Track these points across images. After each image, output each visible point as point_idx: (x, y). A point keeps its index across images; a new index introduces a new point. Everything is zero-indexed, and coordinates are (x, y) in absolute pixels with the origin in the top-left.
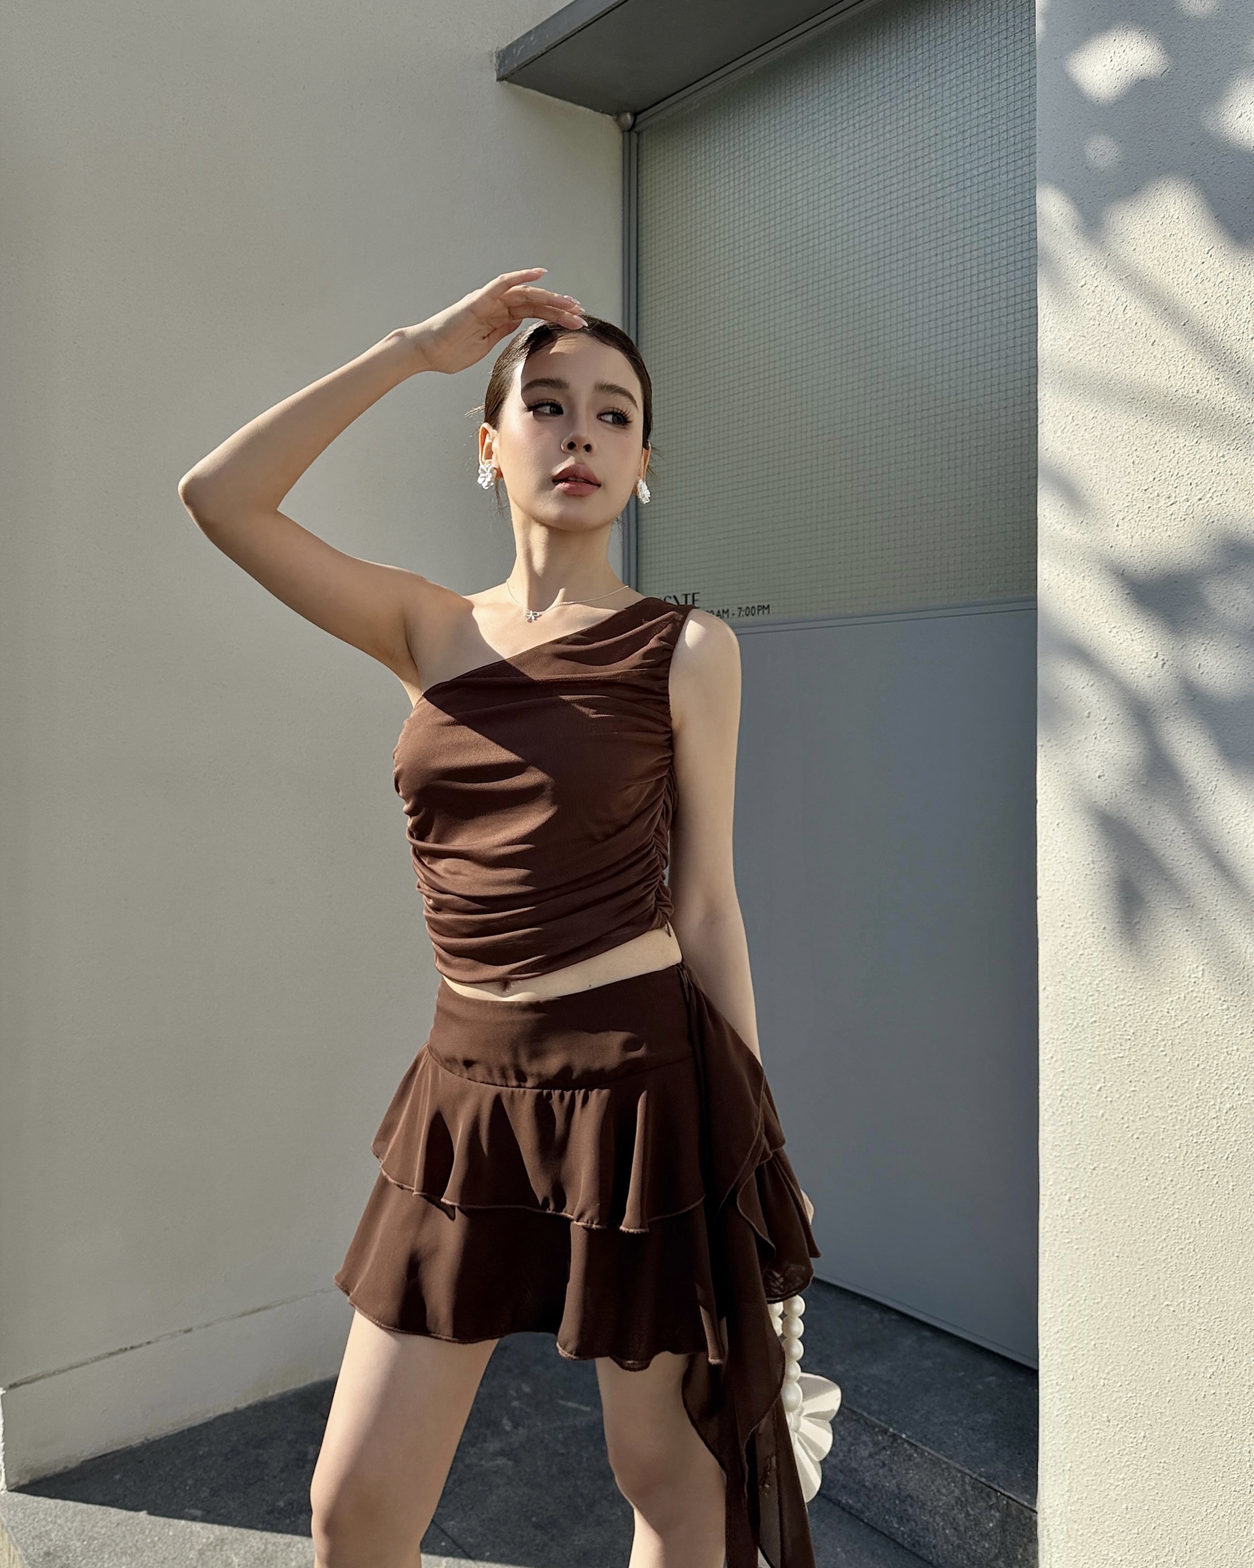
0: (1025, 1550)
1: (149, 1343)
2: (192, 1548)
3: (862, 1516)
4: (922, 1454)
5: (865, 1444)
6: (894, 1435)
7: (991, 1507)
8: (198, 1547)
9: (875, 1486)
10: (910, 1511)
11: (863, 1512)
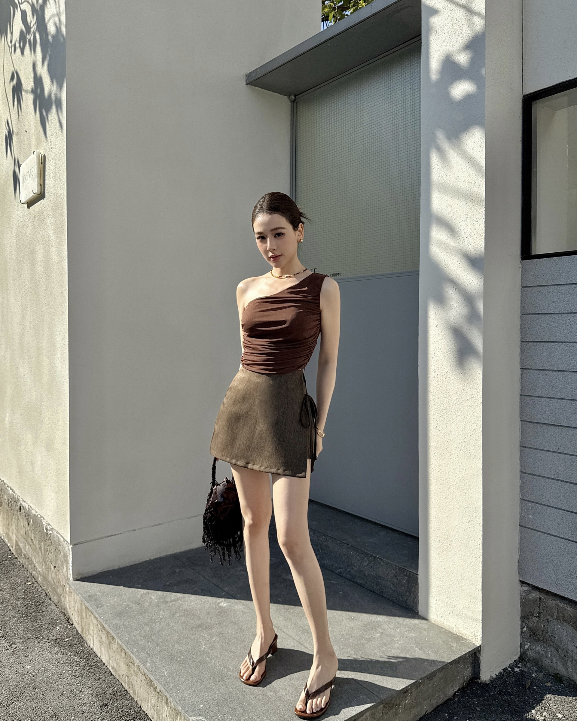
0: (415, 588)
1: (121, 534)
2: (138, 595)
3: (364, 586)
4: (383, 562)
5: (366, 561)
6: (375, 557)
7: (405, 575)
8: (140, 594)
9: (369, 575)
10: (379, 581)
11: (365, 585)
